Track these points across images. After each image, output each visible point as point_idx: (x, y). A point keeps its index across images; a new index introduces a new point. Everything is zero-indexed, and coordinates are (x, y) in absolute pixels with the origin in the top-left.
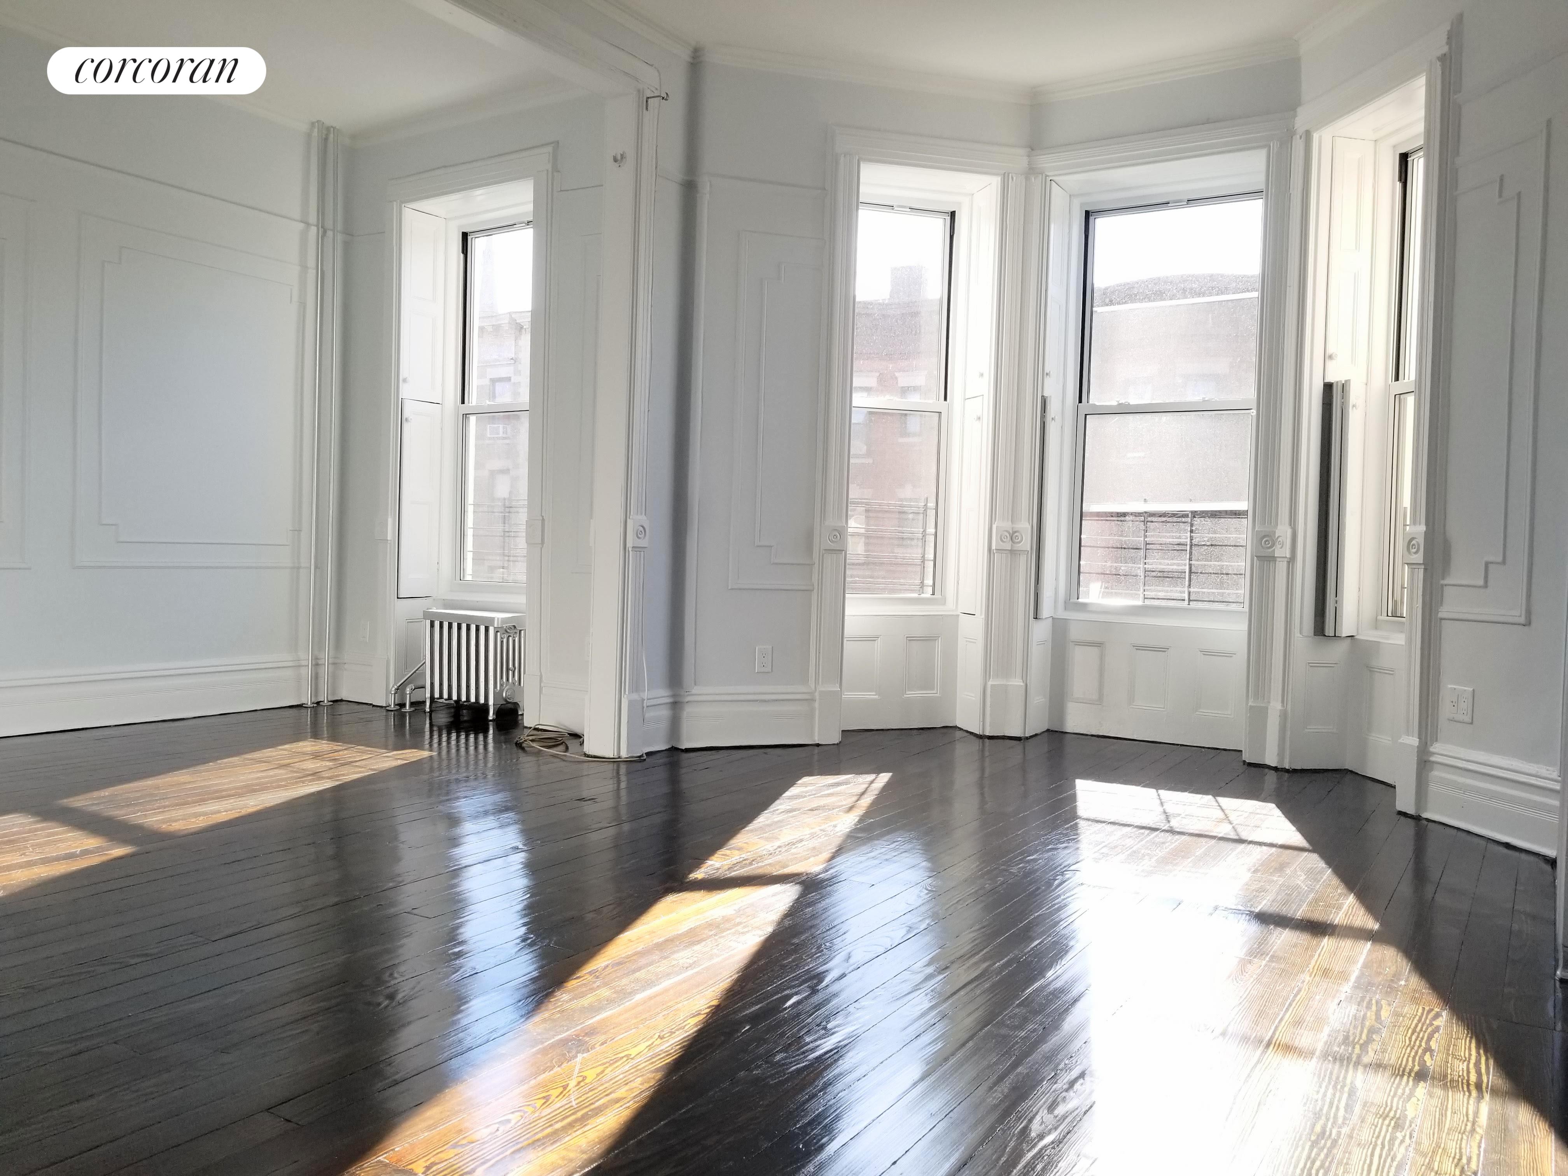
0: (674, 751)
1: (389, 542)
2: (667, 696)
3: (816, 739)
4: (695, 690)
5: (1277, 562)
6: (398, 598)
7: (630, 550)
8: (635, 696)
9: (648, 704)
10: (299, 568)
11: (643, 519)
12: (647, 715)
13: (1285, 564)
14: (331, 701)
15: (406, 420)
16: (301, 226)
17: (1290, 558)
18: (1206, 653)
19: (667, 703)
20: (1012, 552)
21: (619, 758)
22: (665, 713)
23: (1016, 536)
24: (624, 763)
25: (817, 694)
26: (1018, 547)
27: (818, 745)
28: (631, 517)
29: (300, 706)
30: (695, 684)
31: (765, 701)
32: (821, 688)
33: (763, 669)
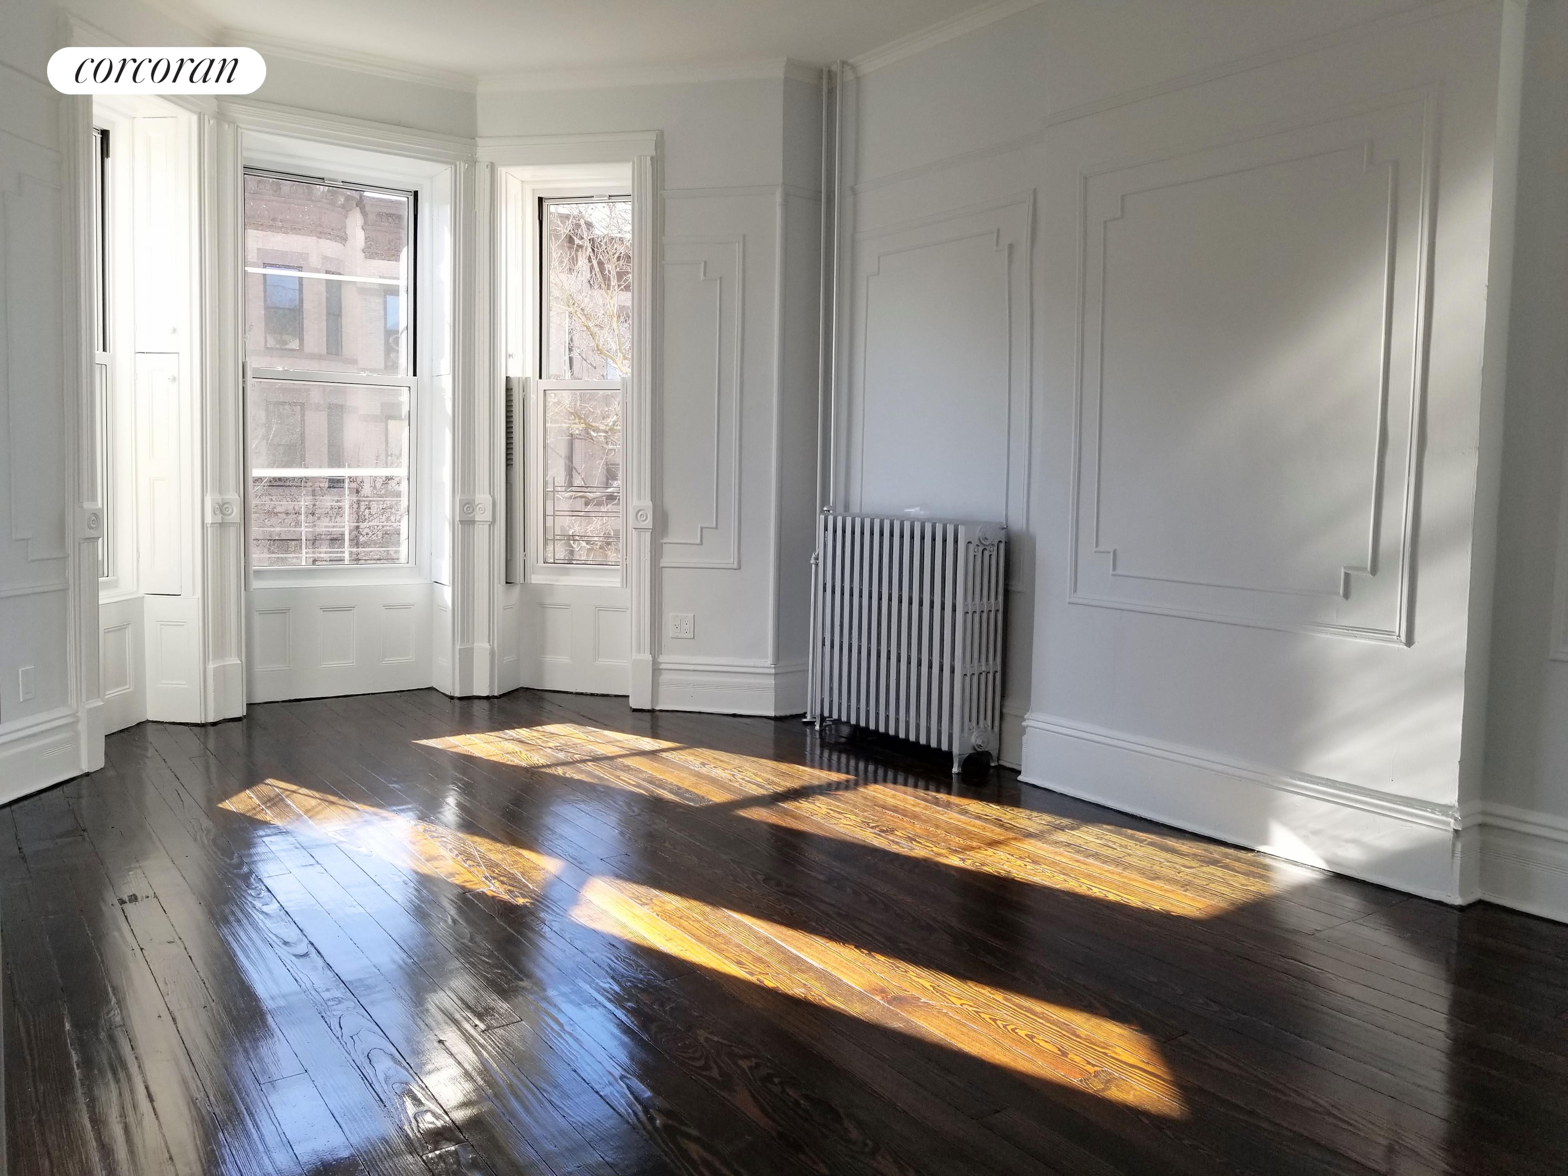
3: (85, 767)
5: (476, 526)
13: (486, 527)
17: (491, 522)
18: (388, 607)
20: (222, 525)
23: (227, 508)
25: (81, 713)
26: (228, 519)
27: (87, 774)
32: (86, 706)
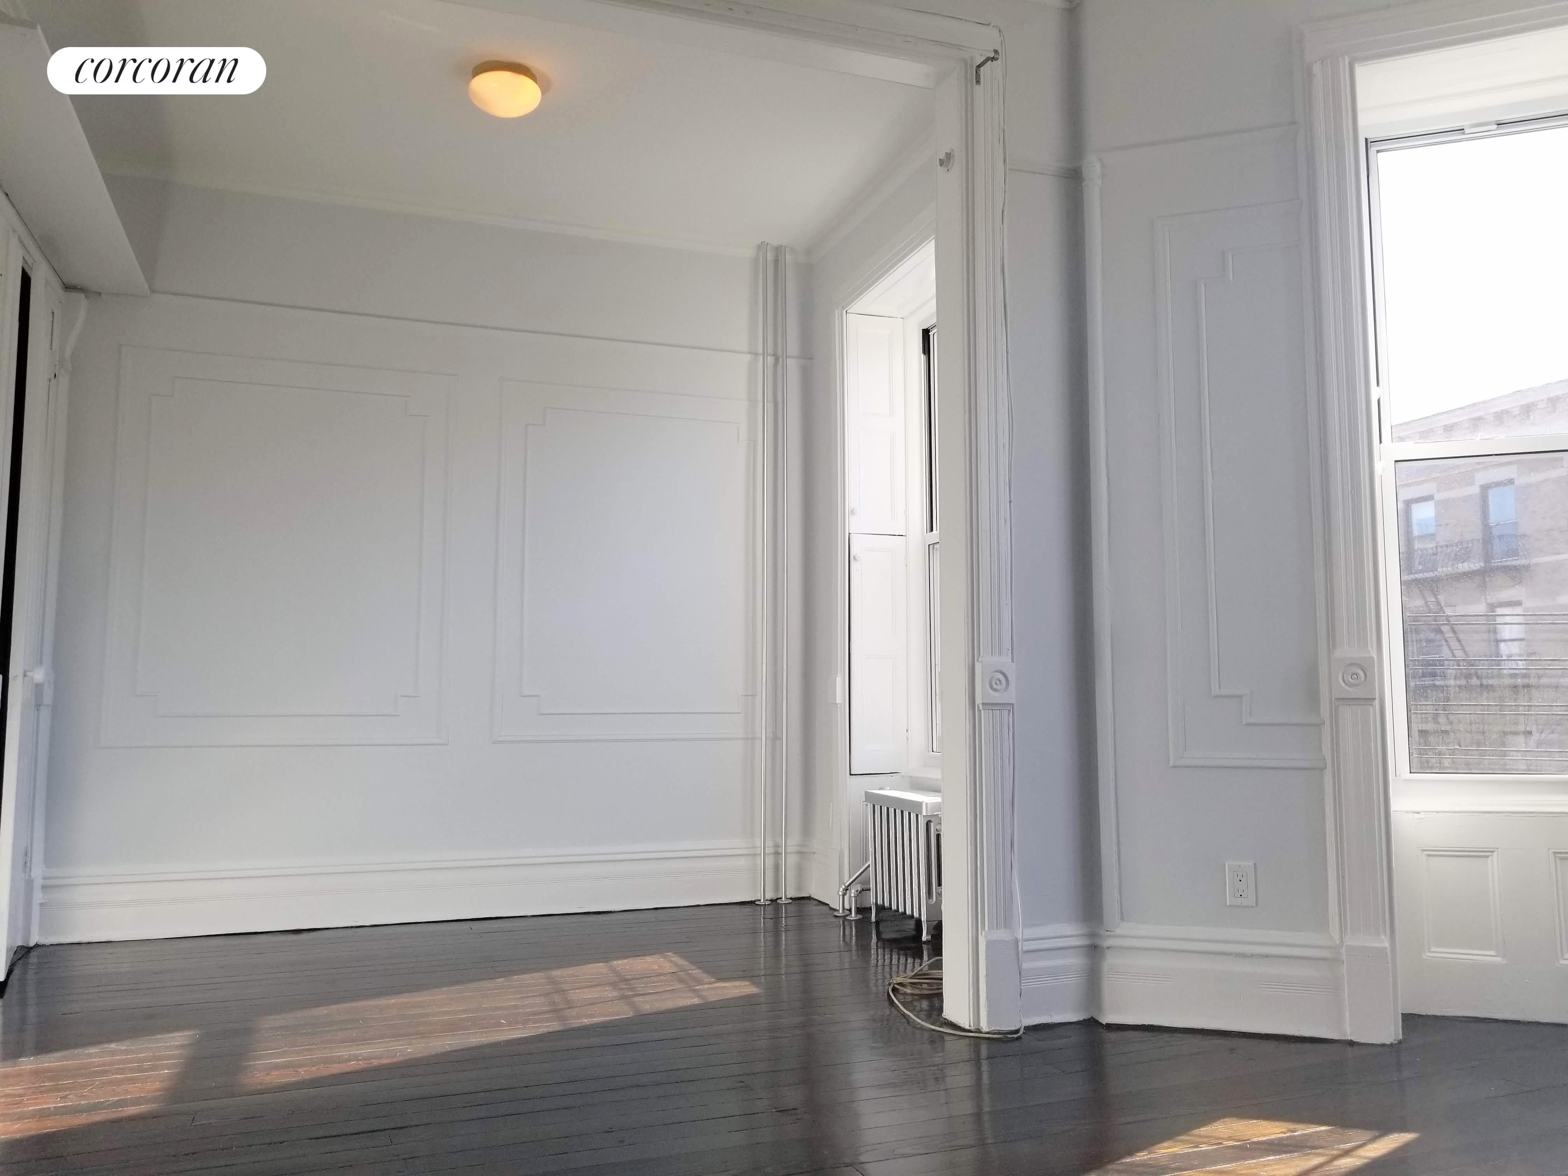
0: (1091, 1024)
1: (839, 706)
2: (1076, 936)
3: (1348, 1032)
4: (1123, 929)
6: (851, 775)
7: (981, 708)
8: (1002, 935)
9: (1025, 948)
10: (753, 739)
11: (1004, 661)
12: (1025, 966)
14: (791, 899)
15: (854, 558)
16: (748, 357)
19: (1080, 947)
21: (979, 1031)
22: (1075, 962)
24: (987, 1041)
25: (1343, 951)
27: (1351, 1043)
28: (980, 659)
29: (752, 903)
30: (1122, 919)
31: (1243, 956)
32: (1351, 941)
33: (1239, 901)
